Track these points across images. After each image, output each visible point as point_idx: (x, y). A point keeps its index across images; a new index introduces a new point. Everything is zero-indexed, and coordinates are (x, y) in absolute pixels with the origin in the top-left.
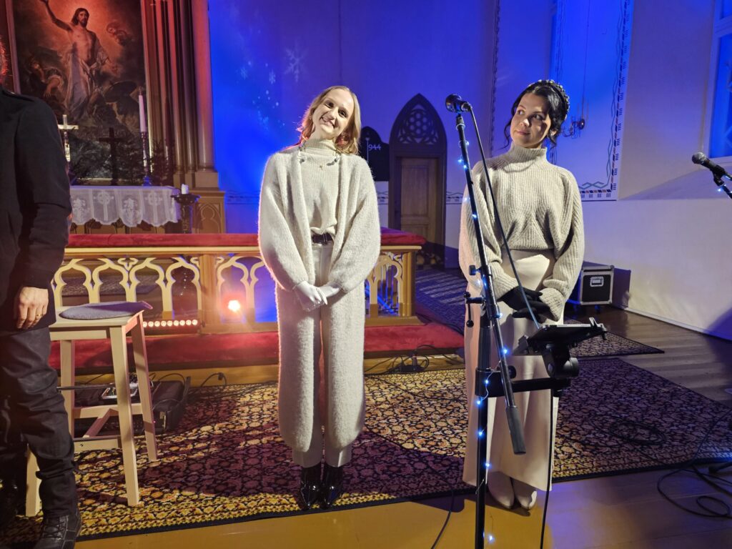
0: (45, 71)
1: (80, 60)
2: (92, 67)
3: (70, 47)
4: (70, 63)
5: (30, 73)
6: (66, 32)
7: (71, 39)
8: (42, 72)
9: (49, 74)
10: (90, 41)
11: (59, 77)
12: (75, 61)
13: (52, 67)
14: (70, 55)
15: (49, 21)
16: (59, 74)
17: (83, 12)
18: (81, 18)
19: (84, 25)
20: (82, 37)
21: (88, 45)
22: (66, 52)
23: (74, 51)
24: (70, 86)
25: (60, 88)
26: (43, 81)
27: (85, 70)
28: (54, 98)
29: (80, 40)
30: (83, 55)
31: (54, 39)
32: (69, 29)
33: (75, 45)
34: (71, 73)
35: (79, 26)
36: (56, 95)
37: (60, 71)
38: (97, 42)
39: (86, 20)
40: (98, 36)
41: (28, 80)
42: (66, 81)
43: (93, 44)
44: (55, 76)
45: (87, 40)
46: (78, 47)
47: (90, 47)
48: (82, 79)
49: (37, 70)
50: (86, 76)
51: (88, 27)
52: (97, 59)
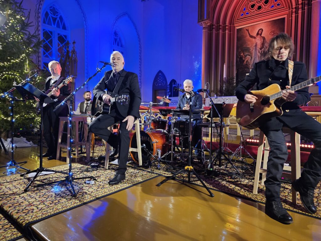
0: (244, 55)
1: (257, 48)
2: (262, 50)
3: (254, 44)
4: (254, 50)
5: (240, 57)
6: (254, 39)
7: (255, 42)
8: (244, 56)
9: (246, 56)
10: (262, 40)
11: (249, 57)
12: (256, 49)
13: (247, 53)
14: (254, 48)
15: (248, 37)
16: (249, 55)
17: (261, 30)
18: (260, 32)
19: (261, 35)
20: (260, 39)
21: (261, 42)
22: (253, 47)
23: (256, 45)
24: (253, 59)
25: (249, 61)
26: (244, 59)
27: (259, 52)
28: (247, 64)
29: (259, 41)
30: (259, 46)
31: (249, 43)
32: (255, 38)
33: (256, 43)
34: (254, 54)
35: (259, 36)
36: (247, 63)
37: (250, 54)
38: (265, 40)
39: (262, 33)
40: (266, 38)
41: (239, 60)
42: (252, 58)
43: (263, 41)
44: (248, 56)
45: (261, 40)
46: (257, 44)
47: (262, 43)
48: (257, 56)
49: (242, 55)
50: (259, 54)
51: (262, 35)
52: (264, 46)
